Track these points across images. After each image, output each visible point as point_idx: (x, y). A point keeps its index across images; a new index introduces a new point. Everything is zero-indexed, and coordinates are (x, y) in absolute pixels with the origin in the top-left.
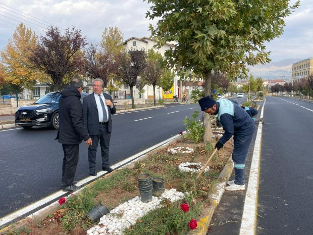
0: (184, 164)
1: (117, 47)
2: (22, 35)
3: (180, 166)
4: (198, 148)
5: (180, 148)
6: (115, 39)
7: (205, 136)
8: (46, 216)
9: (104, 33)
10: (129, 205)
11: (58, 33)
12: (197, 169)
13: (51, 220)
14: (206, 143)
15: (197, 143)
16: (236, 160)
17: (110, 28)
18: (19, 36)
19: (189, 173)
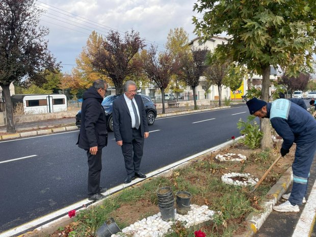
0: (230, 175)
1: (182, 48)
2: (94, 42)
3: (223, 177)
4: (252, 156)
5: (231, 154)
6: (180, 39)
7: (262, 141)
8: (57, 229)
9: (169, 35)
10: (146, 224)
11: (118, 36)
12: (243, 181)
13: (60, 234)
14: (263, 148)
15: (253, 149)
16: (296, 174)
17: (175, 29)
18: (92, 43)
19: (232, 186)
